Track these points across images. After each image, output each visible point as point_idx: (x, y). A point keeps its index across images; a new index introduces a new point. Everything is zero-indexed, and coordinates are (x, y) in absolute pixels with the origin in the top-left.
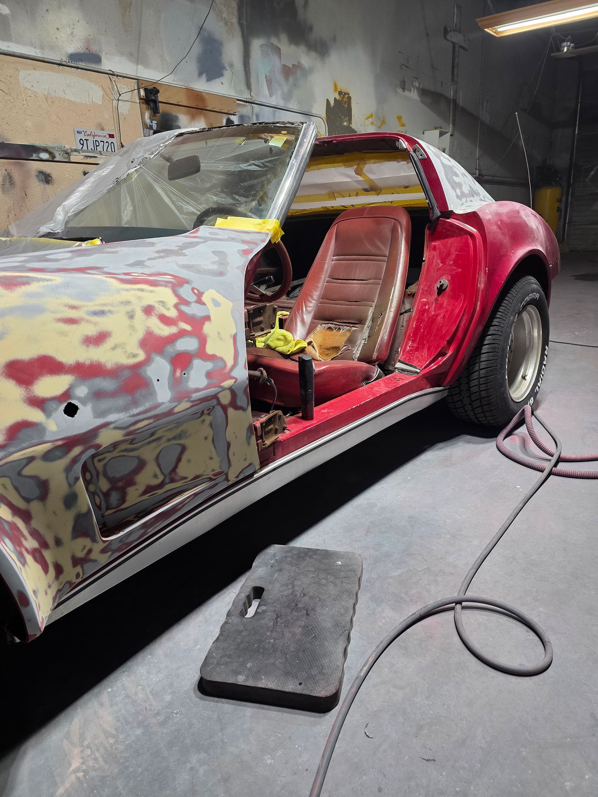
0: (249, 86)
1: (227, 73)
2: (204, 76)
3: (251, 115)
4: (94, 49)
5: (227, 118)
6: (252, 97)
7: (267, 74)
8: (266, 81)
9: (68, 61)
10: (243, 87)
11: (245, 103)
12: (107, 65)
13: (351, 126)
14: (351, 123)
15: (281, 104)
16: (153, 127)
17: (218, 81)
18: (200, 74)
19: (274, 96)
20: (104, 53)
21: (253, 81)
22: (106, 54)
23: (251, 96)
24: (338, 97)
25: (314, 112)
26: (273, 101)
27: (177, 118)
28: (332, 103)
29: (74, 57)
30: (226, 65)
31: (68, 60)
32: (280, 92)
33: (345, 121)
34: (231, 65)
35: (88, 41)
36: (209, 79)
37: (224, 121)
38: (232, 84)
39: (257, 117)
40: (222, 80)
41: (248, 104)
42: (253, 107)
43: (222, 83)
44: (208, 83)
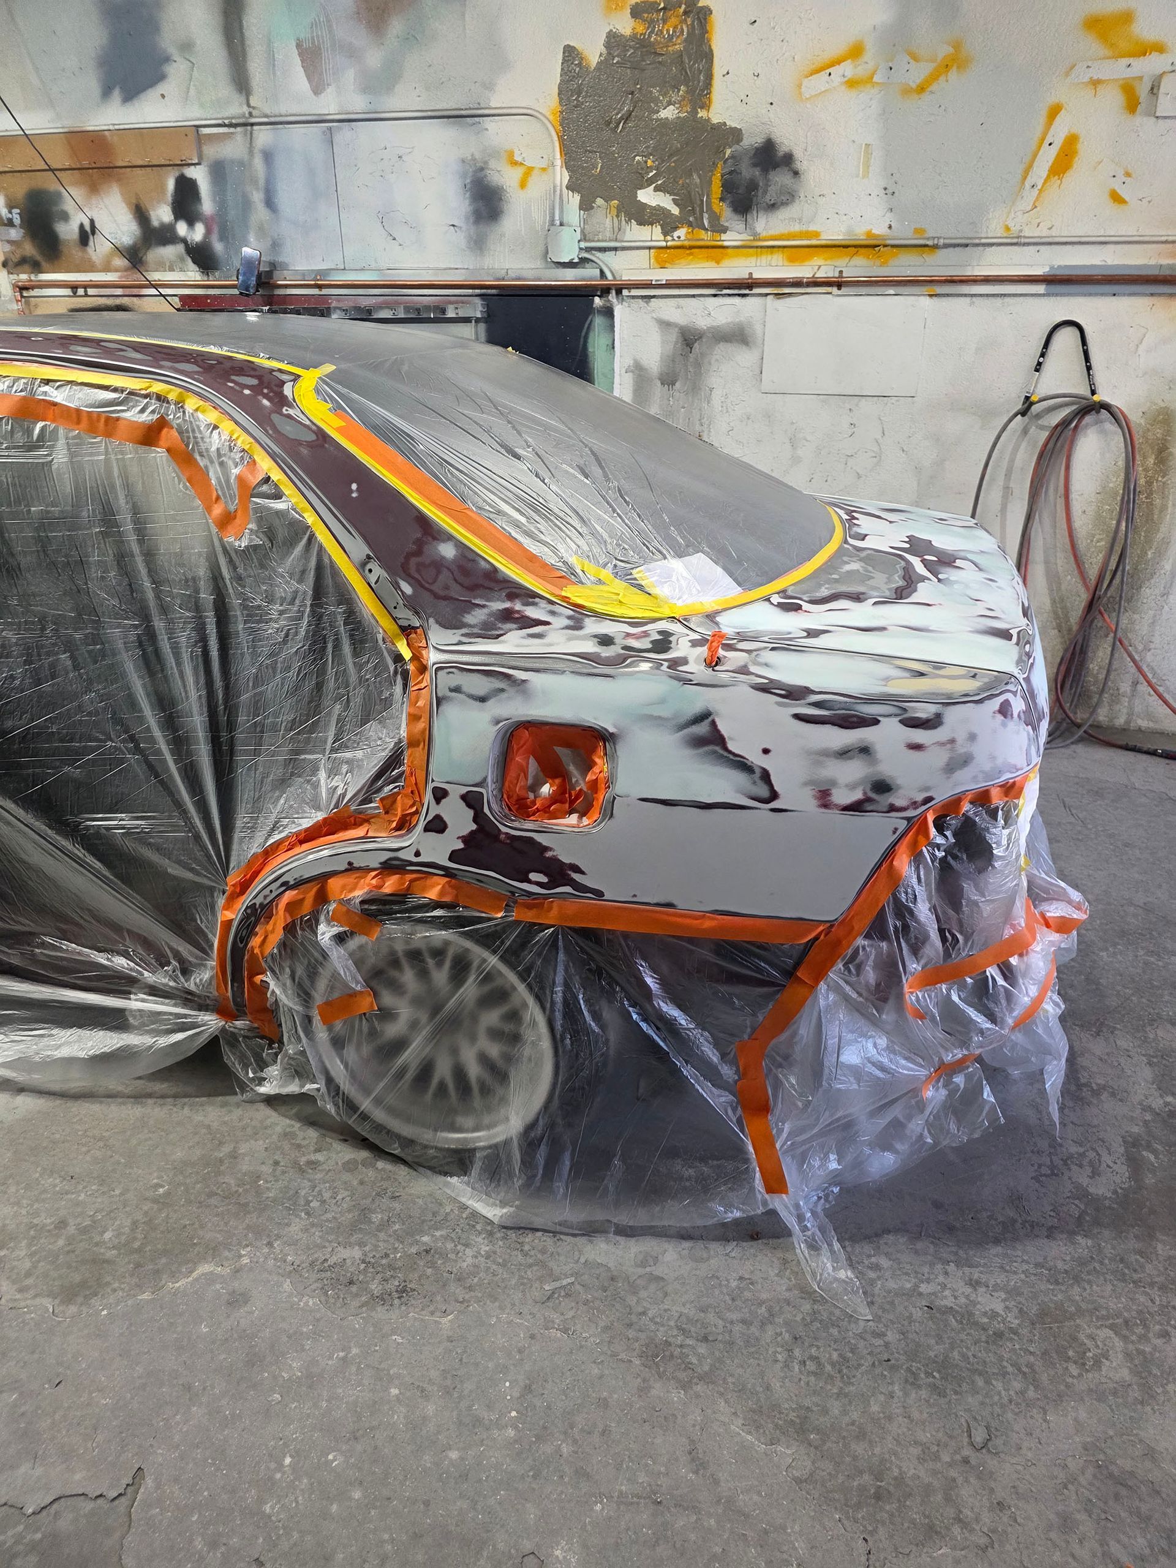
0: (242, 83)
1: (176, 70)
2: (117, 94)
3: (246, 157)
5: (177, 174)
6: (254, 108)
7: (302, 36)
8: (300, 55)
10: (225, 90)
11: (232, 130)
13: (702, 114)
14: (706, 106)
15: (358, 103)
16: (14, 220)
17: (153, 94)
18: (105, 90)
19: (330, 91)
21: (256, 67)
23: (249, 105)
24: (625, 25)
25: (497, 100)
26: (329, 104)
27: (57, 196)
28: (593, 53)
30: (172, 51)
32: (350, 76)
33: (670, 103)
34: (187, 47)
36: (130, 95)
37: (171, 185)
38: (192, 92)
39: (268, 157)
40: (161, 88)
41: (239, 129)
42: (251, 133)
43: (163, 96)
44: (128, 104)
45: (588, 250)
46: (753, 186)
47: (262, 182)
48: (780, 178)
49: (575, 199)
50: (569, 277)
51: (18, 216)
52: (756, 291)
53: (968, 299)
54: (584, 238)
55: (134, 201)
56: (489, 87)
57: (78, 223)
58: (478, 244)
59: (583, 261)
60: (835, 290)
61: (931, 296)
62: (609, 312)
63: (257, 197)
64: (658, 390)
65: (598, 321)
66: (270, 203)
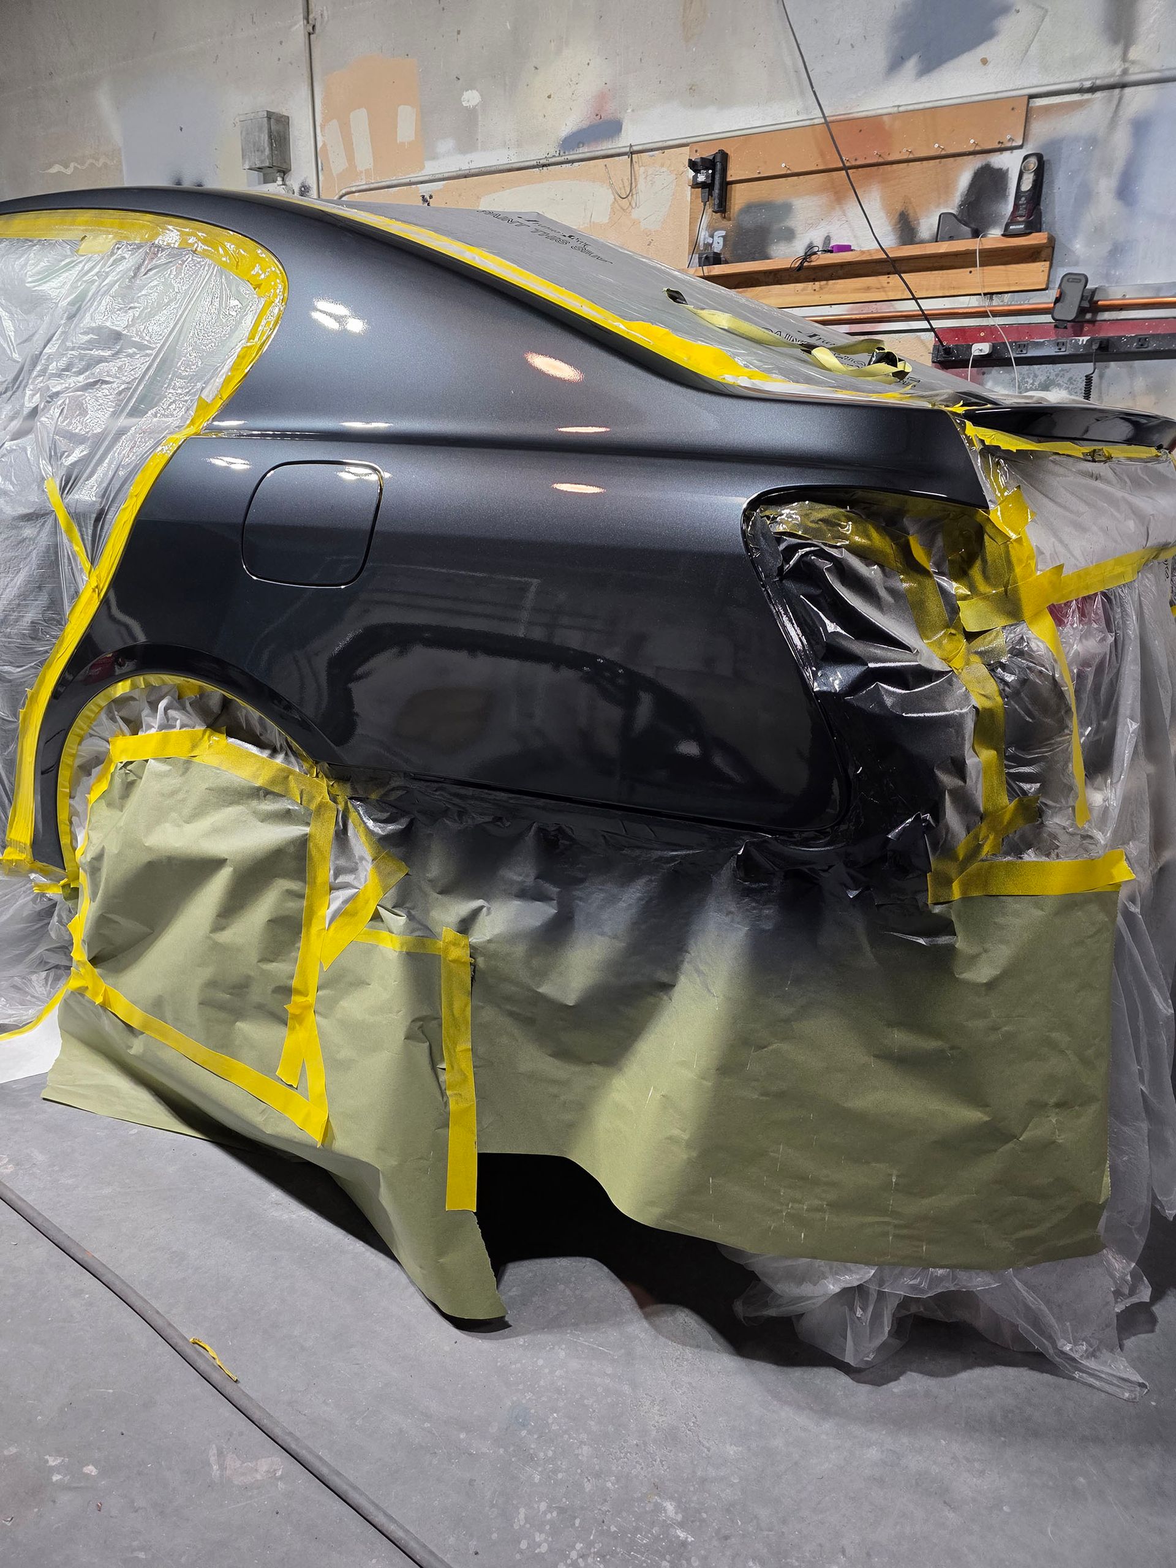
0: (1121, 29)
1: (1015, 23)
2: (911, 64)
3: (1102, 132)
4: (610, 110)
5: (979, 164)
6: (1133, 62)
9: (557, 155)
10: (1090, 41)
11: (1087, 96)
12: (632, 135)
16: (715, 244)
17: (968, 59)
18: (896, 64)
20: (629, 111)
22: (633, 111)
23: (1124, 60)
27: (787, 209)
29: (572, 141)
31: (558, 152)
35: (602, 98)
37: (964, 181)
38: (1034, 50)
39: (1141, 128)
40: (982, 51)
41: (1098, 95)
42: (1120, 99)
43: (984, 62)
44: (924, 79)
47: (1119, 165)
51: (721, 241)
55: (899, 207)
57: (806, 242)
63: (1105, 186)
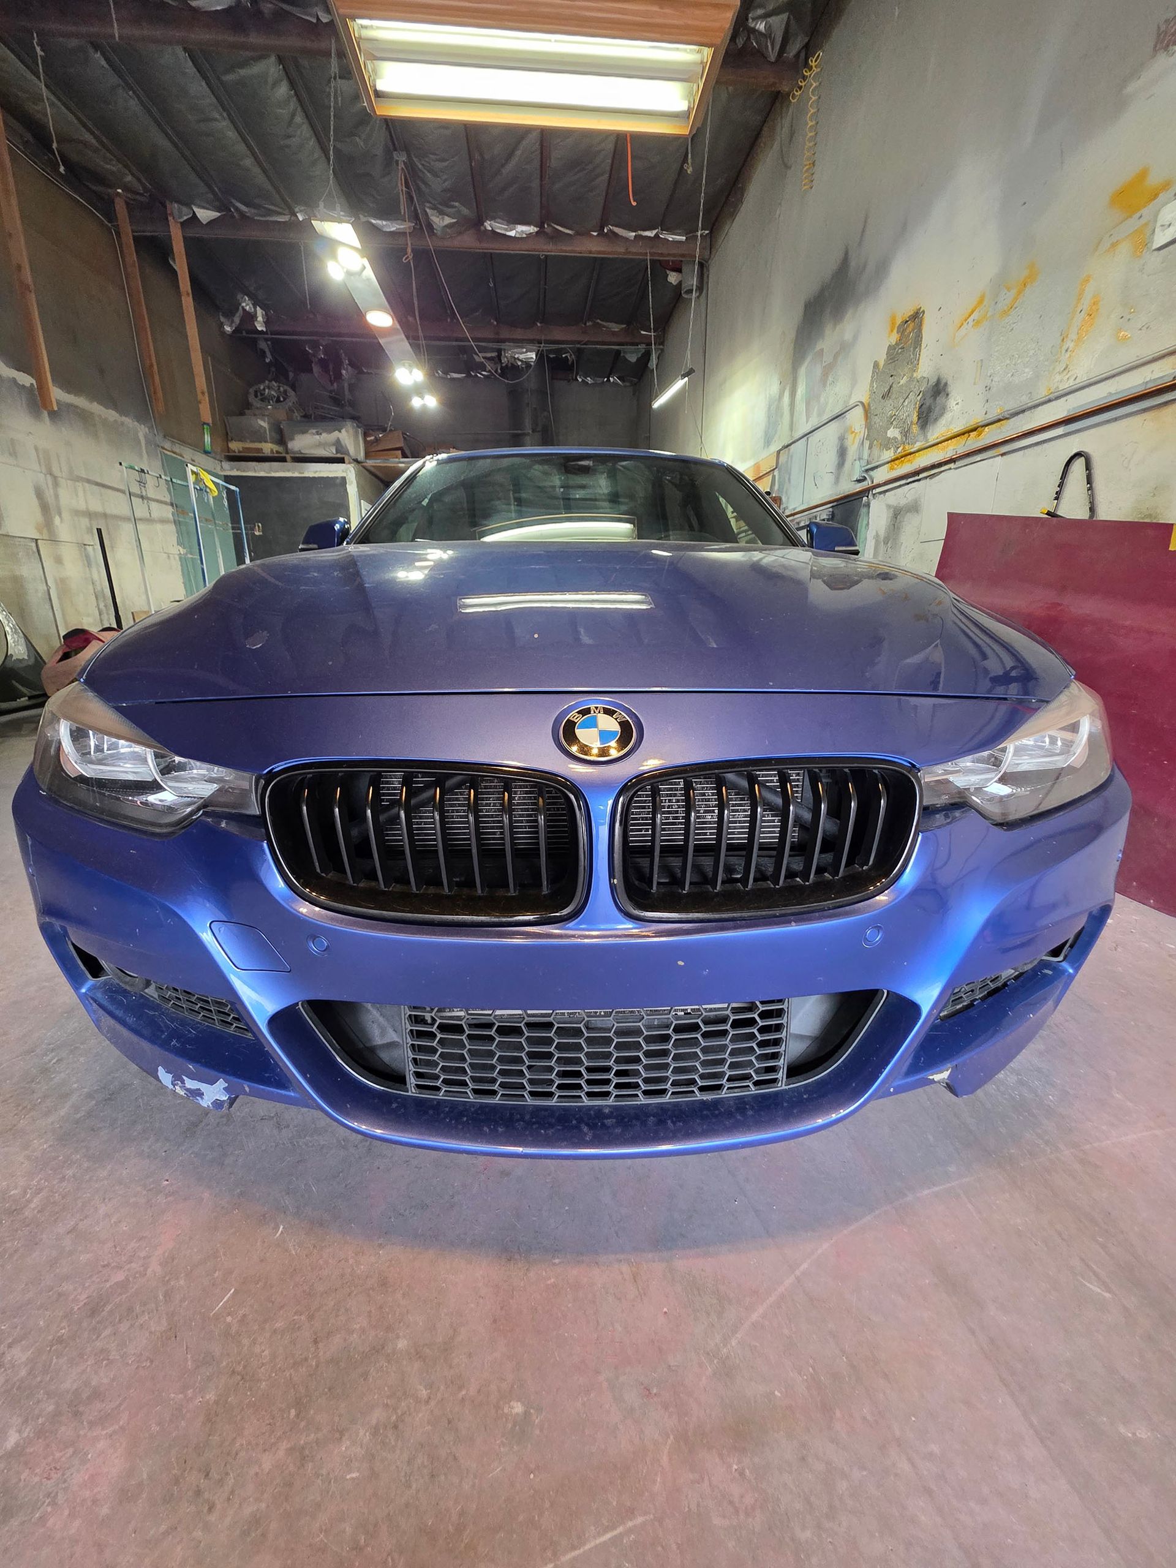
7: (807, 398)
8: (805, 404)
13: (915, 375)
14: (916, 370)
19: (810, 420)
24: (894, 339)
25: (851, 402)
26: (809, 426)
28: (882, 359)
32: (816, 410)
33: (904, 375)
45: (867, 471)
46: (930, 410)
48: (940, 400)
49: (867, 444)
50: (859, 487)
52: (921, 476)
53: (1021, 453)
54: (868, 463)
56: (850, 397)
58: (837, 480)
59: (864, 479)
60: (952, 465)
61: (1002, 455)
62: (868, 505)
64: (882, 547)
65: (863, 510)
66: (789, 479)
